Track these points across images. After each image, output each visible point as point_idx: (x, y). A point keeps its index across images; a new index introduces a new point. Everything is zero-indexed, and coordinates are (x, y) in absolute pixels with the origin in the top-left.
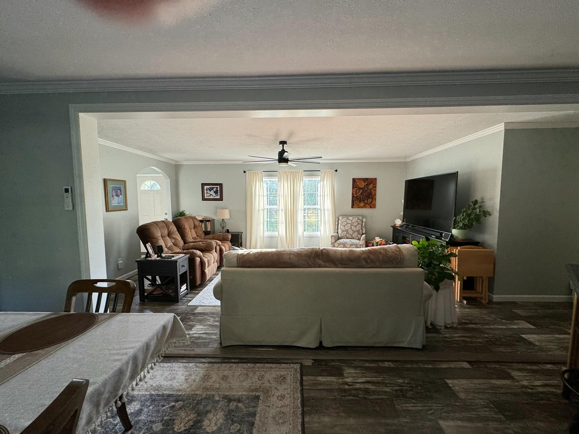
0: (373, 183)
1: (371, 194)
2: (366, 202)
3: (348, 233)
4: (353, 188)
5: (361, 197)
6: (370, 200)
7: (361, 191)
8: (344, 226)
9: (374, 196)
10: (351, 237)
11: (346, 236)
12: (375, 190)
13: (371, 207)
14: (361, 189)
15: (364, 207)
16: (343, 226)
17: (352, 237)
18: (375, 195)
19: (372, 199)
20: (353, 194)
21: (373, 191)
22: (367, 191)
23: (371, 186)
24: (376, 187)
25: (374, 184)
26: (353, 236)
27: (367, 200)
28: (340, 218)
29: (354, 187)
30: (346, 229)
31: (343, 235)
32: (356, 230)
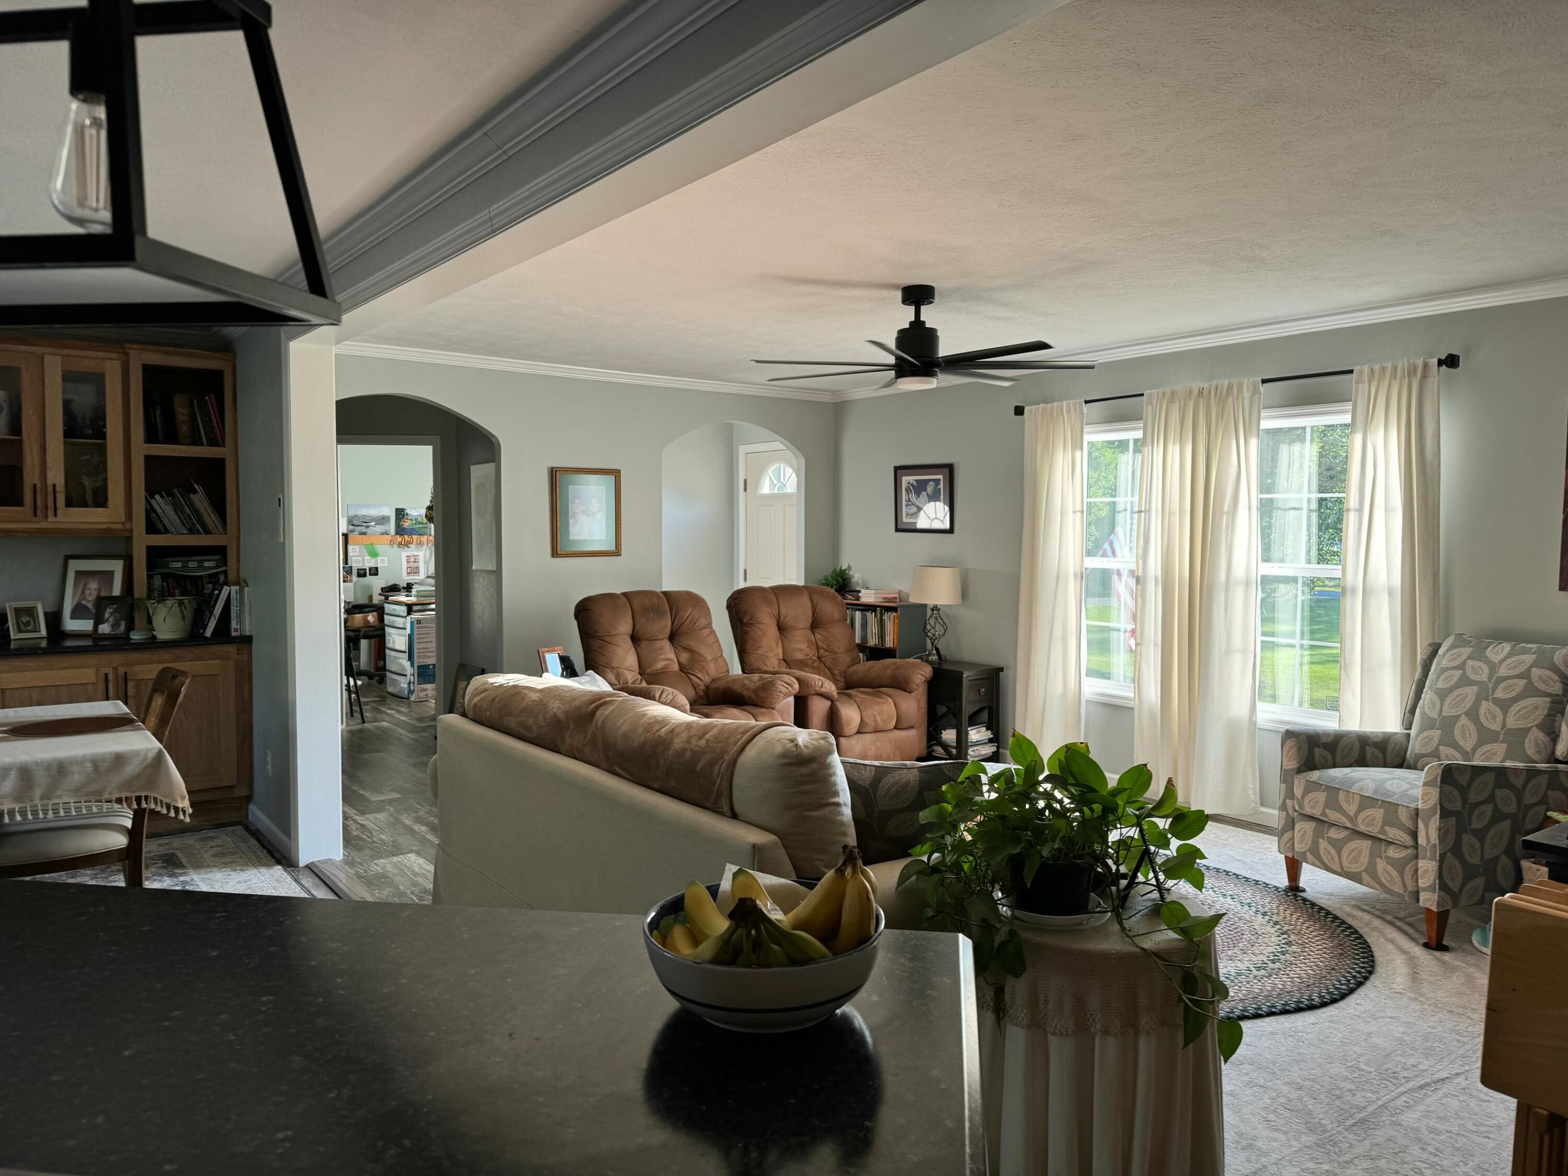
30: (1444, 714)
31: (1424, 751)
32: (1504, 725)
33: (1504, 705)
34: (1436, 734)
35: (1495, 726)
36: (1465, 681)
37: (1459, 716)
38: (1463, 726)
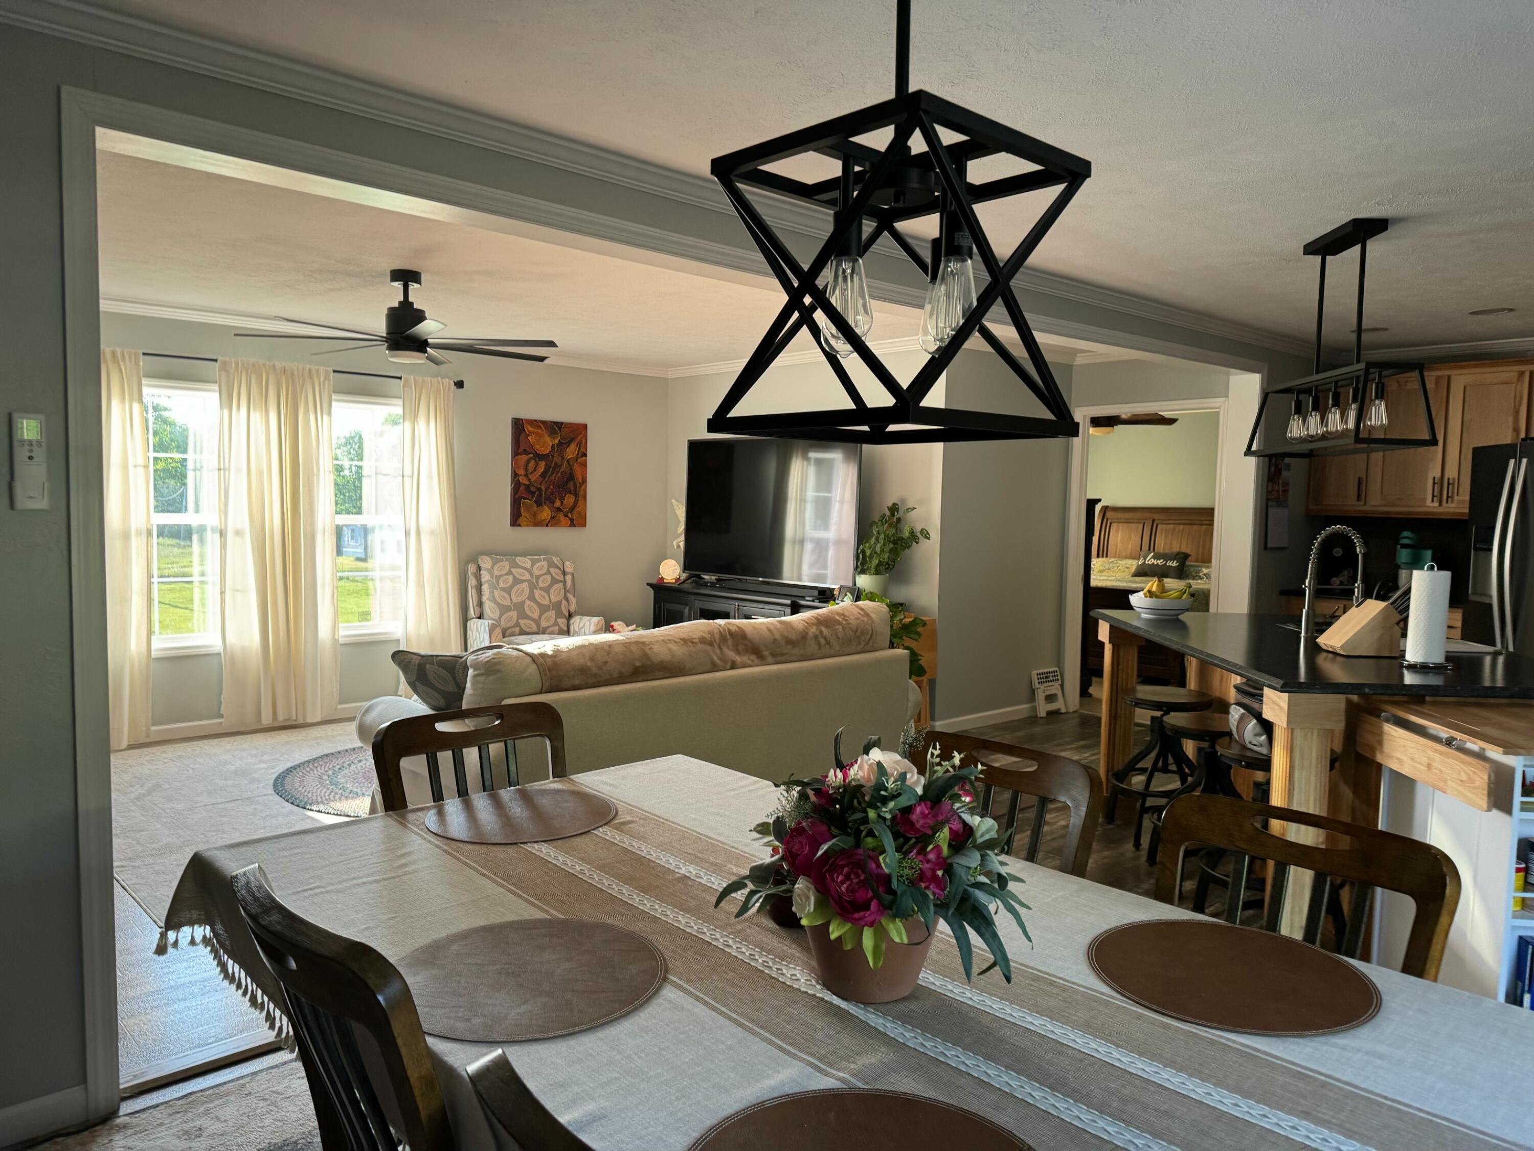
0: (578, 439)
1: (571, 477)
2: (558, 504)
3: (523, 615)
4: (516, 453)
5: (543, 488)
6: (569, 500)
7: (542, 465)
8: (508, 591)
9: (581, 486)
10: (535, 629)
11: (517, 625)
12: (584, 465)
13: (573, 525)
14: (539, 457)
15: (552, 522)
16: (502, 589)
17: (538, 626)
18: (584, 481)
19: (576, 495)
20: (515, 475)
21: (576, 467)
22: (561, 466)
23: (571, 452)
24: (586, 455)
25: (580, 444)
26: (544, 624)
27: (562, 499)
28: (486, 562)
29: (521, 450)
30: (514, 601)
31: (509, 625)
32: (550, 601)
33: (547, 590)
34: (514, 614)
35: (546, 602)
36: (517, 581)
37: (524, 601)
38: (529, 606)
